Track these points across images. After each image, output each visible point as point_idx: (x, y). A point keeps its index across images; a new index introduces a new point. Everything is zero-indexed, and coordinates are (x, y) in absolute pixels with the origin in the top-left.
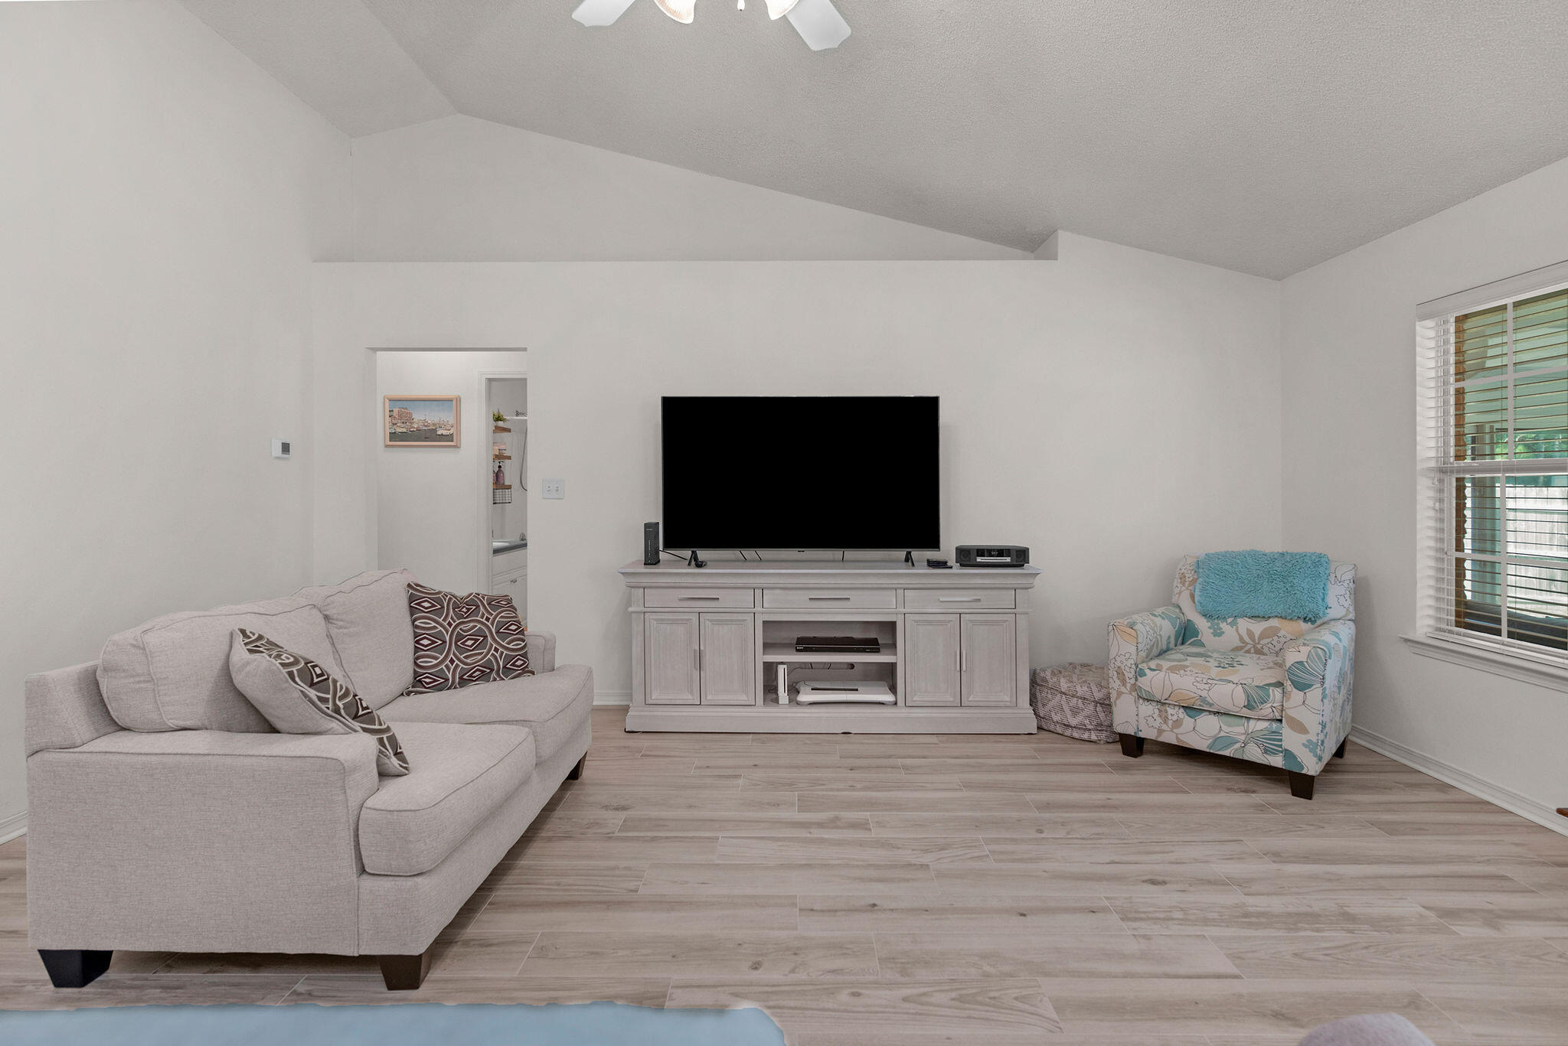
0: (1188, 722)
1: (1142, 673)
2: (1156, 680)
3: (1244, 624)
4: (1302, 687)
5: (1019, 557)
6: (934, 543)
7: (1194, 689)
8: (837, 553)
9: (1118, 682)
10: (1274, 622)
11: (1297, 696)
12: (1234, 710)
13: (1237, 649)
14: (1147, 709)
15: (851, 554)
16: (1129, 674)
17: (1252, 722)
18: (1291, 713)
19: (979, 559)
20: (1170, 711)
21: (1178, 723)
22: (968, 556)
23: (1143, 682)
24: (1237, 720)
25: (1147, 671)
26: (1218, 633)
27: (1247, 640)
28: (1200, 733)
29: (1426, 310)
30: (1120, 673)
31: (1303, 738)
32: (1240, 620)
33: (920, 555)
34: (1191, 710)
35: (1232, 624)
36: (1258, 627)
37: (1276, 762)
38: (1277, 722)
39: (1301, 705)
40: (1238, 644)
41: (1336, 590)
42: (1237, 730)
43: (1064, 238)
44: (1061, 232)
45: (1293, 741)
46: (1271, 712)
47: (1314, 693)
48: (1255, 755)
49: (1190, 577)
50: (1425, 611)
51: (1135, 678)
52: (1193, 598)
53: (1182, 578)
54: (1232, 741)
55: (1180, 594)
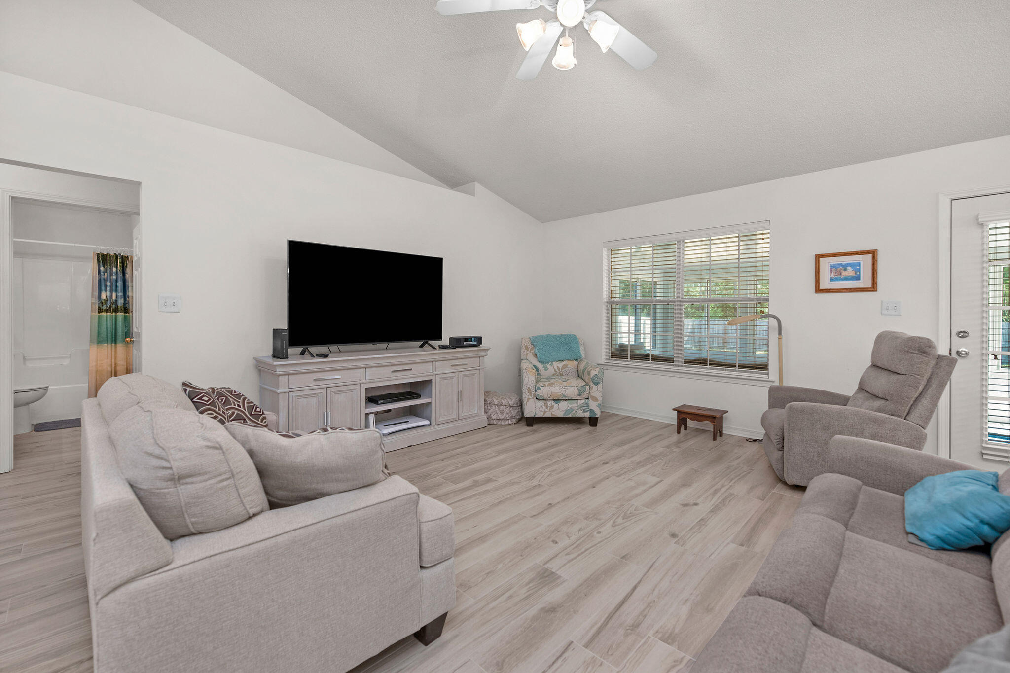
0: (556, 406)
1: (539, 388)
2: (544, 391)
3: (555, 364)
4: (596, 384)
6: (439, 337)
7: (560, 392)
8: (384, 345)
9: (528, 394)
10: (566, 362)
11: (595, 387)
12: (574, 397)
13: (554, 375)
14: (540, 404)
15: (392, 345)
16: (533, 390)
17: (579, 401)
18: (593, 395)
19: (465, 343)
20: (549, 403)
21: (552, 407)
22: (457, 343)
23: (539, 393)
24: (574, 401)
25: (541, 387)
26: (546, 369)
27: (557, 370)
28: (559, 410)
30: (529, 390)
31: (596, 403)
32: (553, 363)
33: (436, 343)
34: (557, 401)
35: (551, 365)
36: (560, 365)
37: (587, 415)
38: (588, 399)
39: (596, 391)
40: (555, 373)
41: (582, 348)
42: (573, 405)
43: (478, 187)
44: (476, 183)
45: (593, 405)
46: (585, 395)
47: (600, 386)
48: (580, 414)
49: (530, 346)
50: (604, 354)
51: (536, 391)
52: (535, 355)
53: (526, 348)
54: (572, 410)
55: (527, 354)
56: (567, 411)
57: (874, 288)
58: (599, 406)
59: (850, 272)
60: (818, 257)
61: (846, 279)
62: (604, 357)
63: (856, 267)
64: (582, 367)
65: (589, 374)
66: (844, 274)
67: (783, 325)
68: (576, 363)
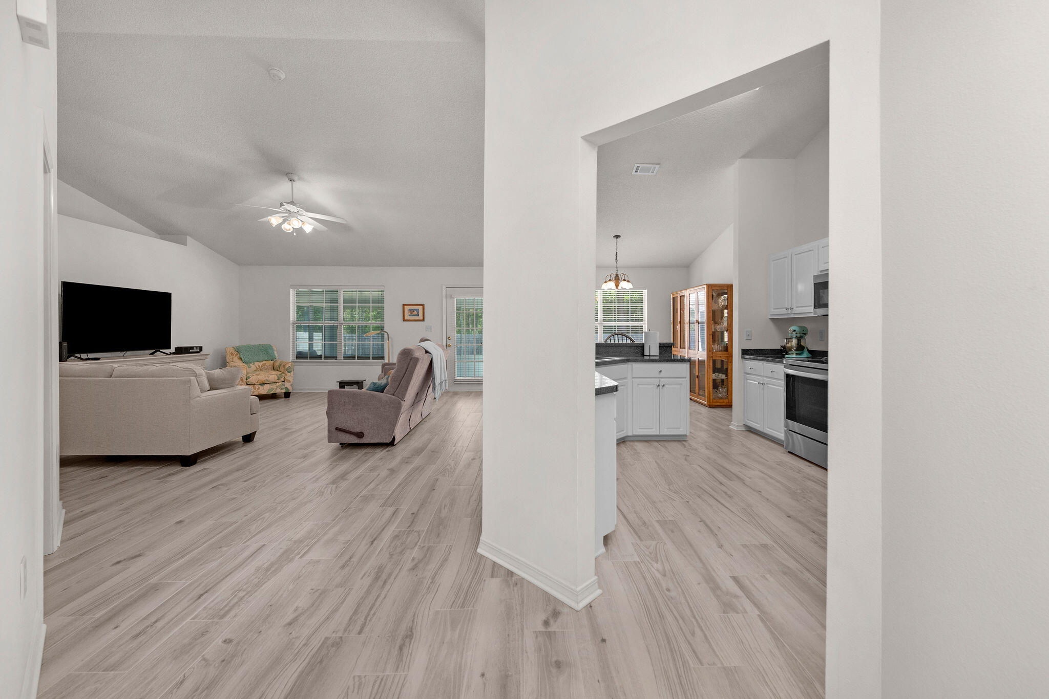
0: (261, 388)
1: (249, 377)
2: (253, 379)
3: (257, 364)
4: (289, 372)
5: (201, 348)
6: (169, 348)
7: (263, 379)
8: (121, 354)
10: (264, 362)
11: (289, 374)
12: (275, 381)
15: (129, 353)
16: (244, 379)
17: (277, 384)
18: (287, 379)
19: (190, 351)
20: (256, 386)
22: (180, 351)
23: (249, 380)
24: (274, 384)
26: (250, 367)
27: (259, 367)
28: (264, 390)
29: (293, 286)
31: (289, 384)
32: (255, 363)
33: (166, 351)
34: (262, 384)
35: (253, 364)
36: (261, 364)
37: (284, 391)
38: (284, 381)
39: (289, 377)
40: (256, 369)
41: (275, 352)
42: (274, 386)
43: (189, 239)
44: (188, 237)
45: (287, 385)
46: (282, 379)
47: (292, 373)
48: (279, 391)
49: (235, 353)
50: (291, 356)
51: (247, 379)
52: (241, 359)
53: (232, 354)
54: (273, 389)
55: (233, 358)
56: (269, 390)
57: (423, 320)
58: (292, 385)
59: (415, 313)
60: (404, 305)
61: (414, 315)
62: (291, 358)
63: (417, 310)
64: (277, 364)
65: (284, 366)
66: (414, 313)
67: (390, 336)
68: (272, 362)
